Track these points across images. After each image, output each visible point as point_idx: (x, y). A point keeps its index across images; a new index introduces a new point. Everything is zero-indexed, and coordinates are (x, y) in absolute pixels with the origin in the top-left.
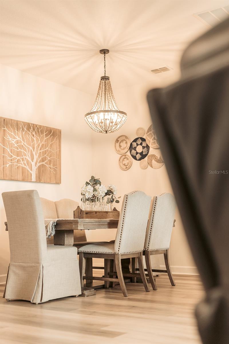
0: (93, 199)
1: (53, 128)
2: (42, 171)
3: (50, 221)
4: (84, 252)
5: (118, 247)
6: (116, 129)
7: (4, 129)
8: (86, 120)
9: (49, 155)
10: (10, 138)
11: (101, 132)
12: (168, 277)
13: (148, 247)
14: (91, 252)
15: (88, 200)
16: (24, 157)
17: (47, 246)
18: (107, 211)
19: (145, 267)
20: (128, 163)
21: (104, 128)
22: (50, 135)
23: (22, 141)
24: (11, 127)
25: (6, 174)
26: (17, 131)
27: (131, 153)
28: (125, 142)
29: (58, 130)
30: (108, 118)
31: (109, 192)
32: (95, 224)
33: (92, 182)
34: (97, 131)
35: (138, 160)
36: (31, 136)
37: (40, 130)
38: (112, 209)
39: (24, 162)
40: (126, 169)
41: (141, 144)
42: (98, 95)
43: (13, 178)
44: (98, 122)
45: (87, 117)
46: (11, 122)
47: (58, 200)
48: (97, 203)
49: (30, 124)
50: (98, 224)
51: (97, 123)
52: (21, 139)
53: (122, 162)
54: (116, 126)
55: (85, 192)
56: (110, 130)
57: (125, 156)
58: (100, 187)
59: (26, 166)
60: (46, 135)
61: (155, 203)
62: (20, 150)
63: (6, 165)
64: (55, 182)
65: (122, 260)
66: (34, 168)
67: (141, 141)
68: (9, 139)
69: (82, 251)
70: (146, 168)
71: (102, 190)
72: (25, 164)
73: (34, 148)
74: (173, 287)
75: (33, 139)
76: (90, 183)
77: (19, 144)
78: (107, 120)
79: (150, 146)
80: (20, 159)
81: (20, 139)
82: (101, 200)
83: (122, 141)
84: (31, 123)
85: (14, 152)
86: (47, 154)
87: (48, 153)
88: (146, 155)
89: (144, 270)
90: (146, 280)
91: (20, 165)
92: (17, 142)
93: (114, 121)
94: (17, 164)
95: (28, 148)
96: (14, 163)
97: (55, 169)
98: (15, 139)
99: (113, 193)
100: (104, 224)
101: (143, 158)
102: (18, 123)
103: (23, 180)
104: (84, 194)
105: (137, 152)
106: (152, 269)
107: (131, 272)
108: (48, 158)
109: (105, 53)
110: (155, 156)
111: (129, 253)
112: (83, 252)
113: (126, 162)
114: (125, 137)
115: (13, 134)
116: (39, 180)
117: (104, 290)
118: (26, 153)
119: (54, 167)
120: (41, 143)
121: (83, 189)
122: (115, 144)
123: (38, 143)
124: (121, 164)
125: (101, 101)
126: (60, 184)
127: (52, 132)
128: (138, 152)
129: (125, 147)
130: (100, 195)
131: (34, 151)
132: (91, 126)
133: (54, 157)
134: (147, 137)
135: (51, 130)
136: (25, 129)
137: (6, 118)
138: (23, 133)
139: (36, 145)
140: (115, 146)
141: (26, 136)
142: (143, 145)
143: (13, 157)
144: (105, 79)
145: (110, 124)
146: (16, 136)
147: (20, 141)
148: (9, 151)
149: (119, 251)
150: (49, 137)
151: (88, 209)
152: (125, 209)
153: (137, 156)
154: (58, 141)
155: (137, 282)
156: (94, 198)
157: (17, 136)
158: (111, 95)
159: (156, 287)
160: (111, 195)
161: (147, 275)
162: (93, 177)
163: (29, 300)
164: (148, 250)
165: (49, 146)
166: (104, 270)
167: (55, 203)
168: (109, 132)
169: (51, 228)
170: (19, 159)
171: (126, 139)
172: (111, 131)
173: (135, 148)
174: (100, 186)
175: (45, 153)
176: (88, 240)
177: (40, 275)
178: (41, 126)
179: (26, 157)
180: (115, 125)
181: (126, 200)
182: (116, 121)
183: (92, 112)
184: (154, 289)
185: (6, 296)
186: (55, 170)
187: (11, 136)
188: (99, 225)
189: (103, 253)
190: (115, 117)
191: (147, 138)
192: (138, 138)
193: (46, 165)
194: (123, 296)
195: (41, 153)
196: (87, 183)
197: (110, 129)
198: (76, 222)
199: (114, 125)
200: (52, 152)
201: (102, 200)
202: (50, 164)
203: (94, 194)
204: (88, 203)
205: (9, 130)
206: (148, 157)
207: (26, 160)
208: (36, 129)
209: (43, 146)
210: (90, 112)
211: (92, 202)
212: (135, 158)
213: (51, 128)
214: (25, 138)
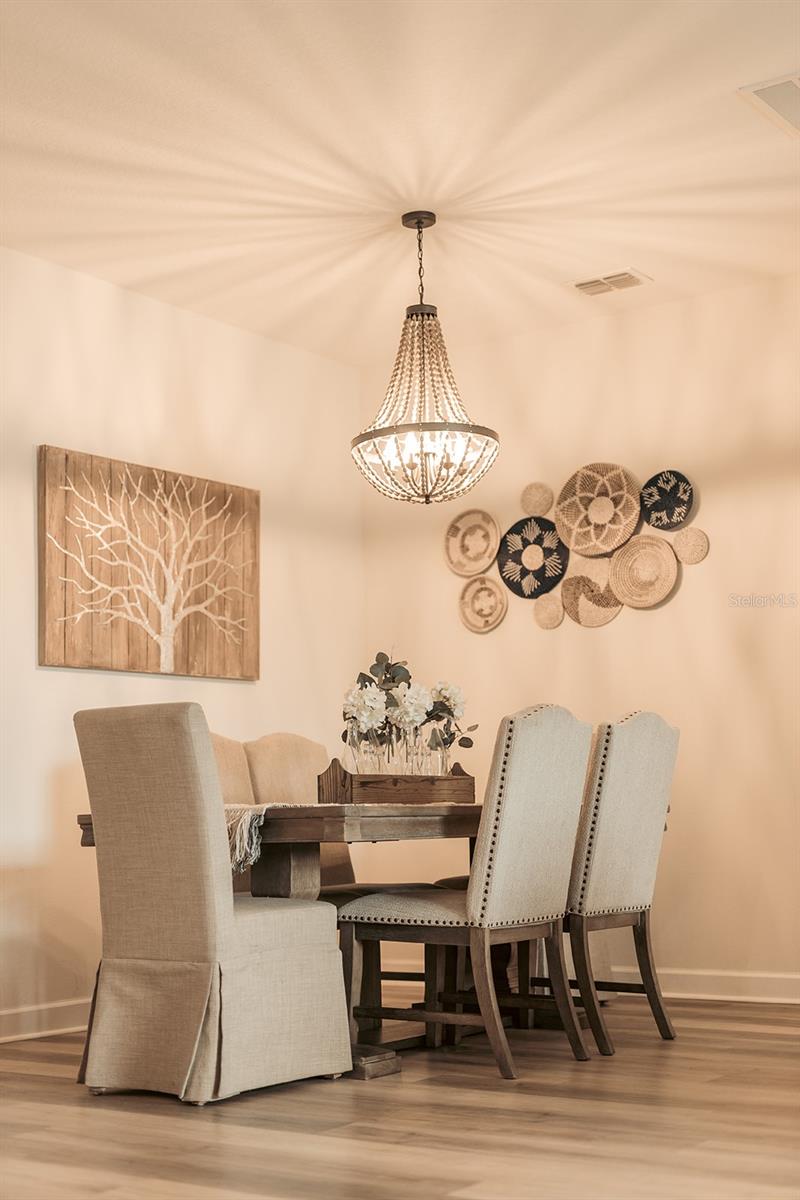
0: (384, 735)
1: (232, 486)
2: (194, 636)
3: (244, 811)
4: (359, 920)
5: (481, 903)
6: (461, 488)
7: (67, 488)
8: (357, 456)
9: (219, 580)
10: (87, 522)
11: (408, 500)
12: (648, 1008)
13: (580, 904)
14: (382, 919)
15: (365, 737)
16: (135, 587)
17: (236, 900)
18: (432, 777)
19: (570, 973)
20: (491, 607)
21: (420, 485)
22: (221, 511)
23: (128, 532)
24: (88, 483)
25: (74, 648)
26: (111, 496)
27: (501, 572)
28: (480, 533)
29: (250, 491)
30: (433, 451)
31: (441, 710)
32: (400, 823)
33: (379, 675)
34: (393, 495)
35: (529, 597)
36: (157, 513)
37: (187, 494)
38: (449, 770)
39: (133, 604)
40: (485, 626)
41: (539, 541)
42: (399, 372)
43: (96, 661)
44: (399, 464)
45: (360, 446)
46: (89, 466)
47: (257, 739)
48: (397, 745)
49: (154, 471)
50: (409, 821)
51: (396, 467)
52: (124, 525)
53: (473, 602)
54: (461, 479)
55: (358, 710)
56: (441, 493)
57: (483, 581)
58: (409, 693)
59: (141, 617)
60: (210, 512)
61: (606, 749)
62: (119, 562)
63: (73, 613)
64: (238, 676)
65: (493, 948)
66: (170, 626)
67: (537, 531)
68: (83, 524)
69: (350, 918)
70: (556, 624)
71: (415, 699)
72: (138, 611)
73: (167, 556)
74: (667, 1042)
75: (165, 524)
76: (371, 676)
77: (118, 542)
78: (431, 455)
79: (571, 549)
80: (122, 595)
81: (121, 525)
82: (410, 738)
83: (471, 530)
84: (157, 470)
85: (100, 569)
86: (212, 579)
87: (214, 571)
88: (557, 579)
89: (567, 985)
90: (576, 1019)
91: (120, 614)
92: (111, 535)
93: (456, 460)
94: (109, 611)
95: (148, 555)
96: (98, 606)
97: (241, 627)
98: (102, 525)
99: (451, 713)
100: (430, 822)
101: (547, 591)
102: (115, 467)
103: (132, 668)
104: (354, 718)
105: (524, 567)
106: (595, 980)
107: (513, 991)
108: (216, 589)
109: (419, 226)
110: (590, 581)
111: (516, 922)
112: (353, 919)
113: (485, 602)
114: (480, 516)
115: (96, 506)
116: (185, 667)
117: (425, 1055)
118: (139, 571)
119: (235, 623)
120: (191, 538)
121: (351, 699)
122: (447, 540)
123: (182, 540)
124: (468, 611)
125: (408, 393)
126: (257, 682)
127: (230, 499)
128: (527, 567)
129: (482, 550)
130: (407, 720)
131: (168, 567)
132: (373, 478)
133: (235, 588)
134: (561, 517)
135: (225, 492)
136: (138, 491)
137: (72, 452)
138: (132, 503)
139: (174, 546)
140: (447, 548)
141: (142, 514)
142: (547, 544)
143: (97, 588)
144: (423, 315)
145: (440, 470)
146: (107, 514)
147: (119, 532)
148: (83, 565)
149: (482, 916)
150: (219, 515)
151: (368, 771)
152: (504, 771)
153: (525, 583)
154: (250, 530)
155: (537, 1026)
156: (388, 729)
157: (110, 513)
158: (443, 372)
159: (610, 1046)
160: (445, 721)
161: (578, 1002)
162: (381, 657)
163: (174, 1093)
164: (580, 911)
165: (218, 547)
166: (423, 984)
167: (246, 747)
168: (437, 499)
169: (246, 835)
170: (116, 595)
171: (484, 524)
172: (445, 497)
173: (519, 553)
174: (409, 688)
175: (204, 572)
176: (361, 878)
177: (211, 1003)
178: (191, 478)
179: (139, 587)
180: (458, 476)
181: (509, 739)
182: (464, 459)
183: (378, 428)
184: (605, 1050)
185: (87, 1076)
186: (240, 633)
187: (89, 512)
188: (414, 824)
189: (426, 923)
190: (459, 448)
191: (558, 520)
192: (529, 519)
193: (209, 615)
194: (499, 1074)
195: (192, 572)
196: (364, 680)
197: (441, 489)
198: (338, 817)
199: (455, 476)
200: (227, 570)
201: (412, 737)
202: (222, 613)
203: (387, 718)
204: (367, 749)
205: (84, 492)
206: (563, 586)
207: (140, 597)
208: (174, 489)
209: (199, 547)
210: (372, 429)
211: (381, 744)
212: (516, 588)
213: (225, 485)
214: (136, 522)
